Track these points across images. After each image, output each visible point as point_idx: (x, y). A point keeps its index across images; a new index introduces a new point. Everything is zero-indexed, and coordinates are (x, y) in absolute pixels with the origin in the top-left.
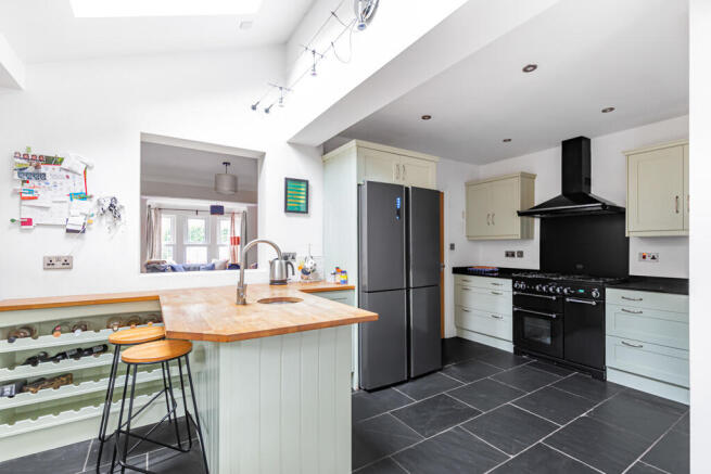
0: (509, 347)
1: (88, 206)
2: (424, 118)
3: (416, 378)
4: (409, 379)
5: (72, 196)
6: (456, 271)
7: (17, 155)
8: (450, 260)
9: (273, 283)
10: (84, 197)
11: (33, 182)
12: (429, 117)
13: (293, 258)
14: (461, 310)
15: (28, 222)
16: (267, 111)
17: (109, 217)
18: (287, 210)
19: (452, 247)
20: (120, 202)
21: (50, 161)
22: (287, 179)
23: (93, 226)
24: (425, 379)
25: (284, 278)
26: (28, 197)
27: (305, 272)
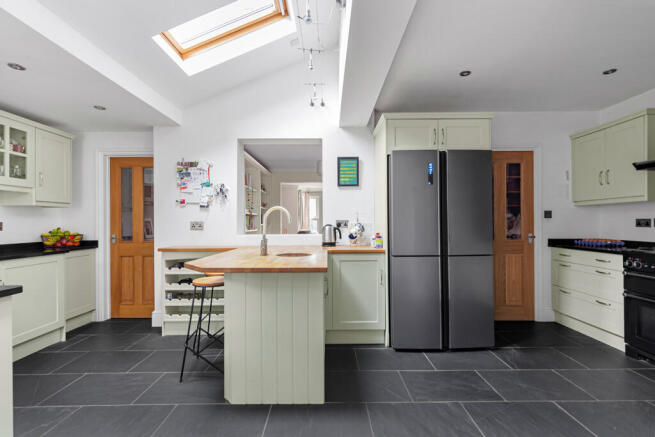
0: (620, 345)
1: (210, 191)
2: (462, 74)
3: (455, 350)
4: (445, 349)
5: (203, 185)
6: (553, 243)
7: (178, 164)
8: (543, 231)
9: (325, 244)
10: (208, 185)
11: (186, 178)
12: (469, 73)
13: (346, 225)
14: (558, 290)
15: (183, 202)
16: (323, 104)
17: (220, 197)
18: (339, 185)
19: (548, 214)
20: (227, 187)
21: (193, 165)
22: (339, 159)
23: (214, 203)
24: (467, 353)
25: (333, 241)
26: (183, 187)
27: (351, 237)
